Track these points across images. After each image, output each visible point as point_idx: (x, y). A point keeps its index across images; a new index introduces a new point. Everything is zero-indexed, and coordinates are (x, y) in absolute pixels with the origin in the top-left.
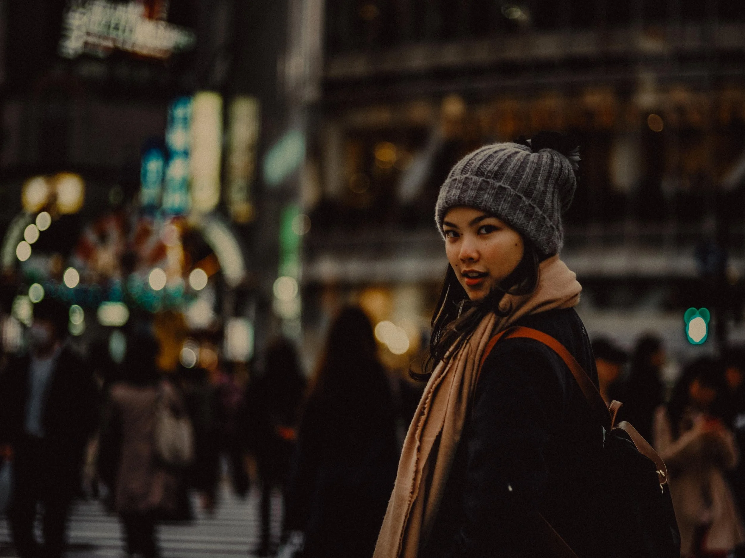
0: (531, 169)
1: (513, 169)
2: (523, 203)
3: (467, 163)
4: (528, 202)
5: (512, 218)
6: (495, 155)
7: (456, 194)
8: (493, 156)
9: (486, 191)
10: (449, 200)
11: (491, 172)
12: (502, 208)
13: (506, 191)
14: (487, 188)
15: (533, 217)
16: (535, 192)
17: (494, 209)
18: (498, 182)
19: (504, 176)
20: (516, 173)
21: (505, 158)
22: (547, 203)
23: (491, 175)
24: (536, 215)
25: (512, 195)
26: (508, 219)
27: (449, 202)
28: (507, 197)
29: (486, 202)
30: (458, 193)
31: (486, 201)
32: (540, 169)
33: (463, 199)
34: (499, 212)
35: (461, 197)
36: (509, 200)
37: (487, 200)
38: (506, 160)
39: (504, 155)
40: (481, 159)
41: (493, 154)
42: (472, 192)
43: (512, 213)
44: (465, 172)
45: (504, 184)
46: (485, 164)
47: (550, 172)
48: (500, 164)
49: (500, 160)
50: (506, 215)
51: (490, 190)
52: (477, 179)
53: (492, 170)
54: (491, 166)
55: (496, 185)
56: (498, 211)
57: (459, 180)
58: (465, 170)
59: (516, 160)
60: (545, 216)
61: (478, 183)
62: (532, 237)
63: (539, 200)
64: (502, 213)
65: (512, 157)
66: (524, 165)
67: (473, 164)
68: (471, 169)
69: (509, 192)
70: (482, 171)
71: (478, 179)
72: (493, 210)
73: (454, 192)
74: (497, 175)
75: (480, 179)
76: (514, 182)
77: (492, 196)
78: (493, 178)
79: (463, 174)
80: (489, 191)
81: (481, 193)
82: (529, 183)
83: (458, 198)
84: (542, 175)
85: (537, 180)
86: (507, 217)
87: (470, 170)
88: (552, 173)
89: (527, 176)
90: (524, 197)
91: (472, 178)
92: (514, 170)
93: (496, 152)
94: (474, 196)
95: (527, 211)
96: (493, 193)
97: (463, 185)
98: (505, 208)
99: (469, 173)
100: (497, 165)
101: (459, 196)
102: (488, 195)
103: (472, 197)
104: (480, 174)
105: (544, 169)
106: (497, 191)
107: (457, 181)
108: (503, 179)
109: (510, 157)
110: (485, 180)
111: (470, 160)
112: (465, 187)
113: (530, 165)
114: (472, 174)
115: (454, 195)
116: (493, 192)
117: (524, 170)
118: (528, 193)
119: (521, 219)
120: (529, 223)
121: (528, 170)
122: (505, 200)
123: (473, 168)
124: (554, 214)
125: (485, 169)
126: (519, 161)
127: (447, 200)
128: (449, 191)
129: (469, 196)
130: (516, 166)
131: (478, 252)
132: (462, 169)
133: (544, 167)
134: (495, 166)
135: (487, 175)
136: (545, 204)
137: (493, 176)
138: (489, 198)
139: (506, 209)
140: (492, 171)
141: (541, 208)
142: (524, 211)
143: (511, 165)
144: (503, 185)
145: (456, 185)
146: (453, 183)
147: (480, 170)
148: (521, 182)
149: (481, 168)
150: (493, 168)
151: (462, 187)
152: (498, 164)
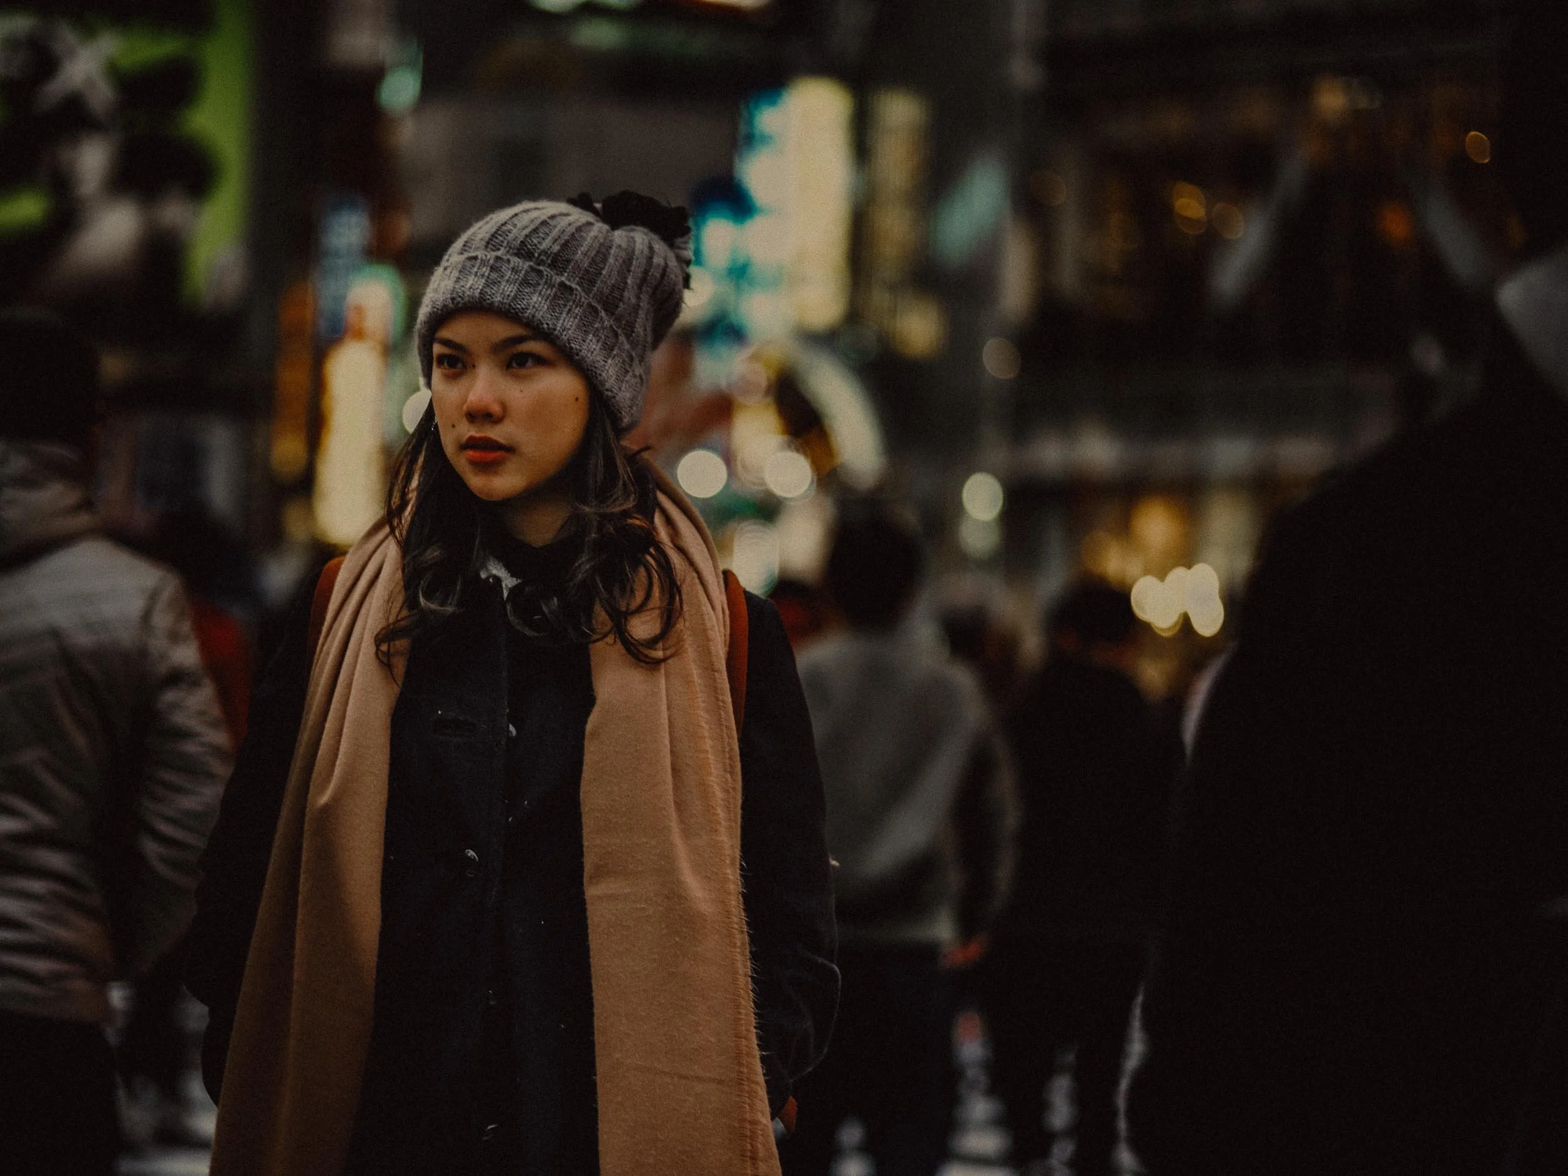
0: (616, 260)
1: (585, 255)
2: (599, 323)
3: (498, 230)
4: (608, 321)
5: (578, 347)
6: (552, 222)
7: (477, 286)
8: (548, 223)
9: (536, 289)
10: (460, 296)
11: (547, 253)
12: (562, 325)
13: (571, 294)
14: (539, 284)
15: (615, 352)
16: (621, 304)
17: (547, 324)
18: (558, 275)
19: (568, 265)
20: (590, 263)
21: (571, 232)
22: (639, 330)
23: (547, 259)
24: (619, 349)
25: (583, 303)
26: (571, 348)
27: (459, 299)
28: (574, 306)
29: (534, 310)
30: (479, 285)
31: (534, 307)
32: (631, 263)
33: (488, 297)
34: (556, 332)
35: (485, 294)
36: (576, 311)
37: (536, 306)
38: (573, 234)
39: (570, 225)
40: (527, 227)
41: (548, 220)
42: (508, 286)
43: (580, 338)
44: (494, 246)
45: (569, 280)
46: (534, 236)
47: (646, 272)
48: (563, 241)
49: (562, 233)
50: (568, 340)
51: (544, 288)
52: (519, 263)
53: (548, 249)
54: (547, 241)
55: (556, 279)
56: (555, 330)
57: (482, 260)
58: (493, 243)
59: (591, 238)
60: (634, 355)
61: (521, 271)
62: (607, 390)
63: (627, 321)
64: (561, 334)
65: (582, 231)
66: (603, 250)
67: (510, 232)
68: (508, 242)
69: (578, 297)
70: (528, 249)
71: (521, 264)
72: (545, 326)
73: (471, 282)
74: (558, 262)
75: (526, 265)
76: (589, 279)
77: (546, 300)
78: (549, 266)
79: (488, 250)
80: (542, 290)
81: (526, 291)
82: (613, 285)
83: (480, 293)
84: (634, 275)
85: (626, 283)
86: (569, 343)
87: (505, 244)
88: (650, 273)
89: (611, 272)
90: (603, 312)
91: (509, 261)
92: (588, 258)
93: (553, 217)
94: (512, 294)
95: (605, 340)
96: (550, 295)
97: (491, 271)
98: (568, 327)
99: (502, 249)
100: (557, 242)
101: (482, 290)
102: (539, 296)
103: (509, 296)
104: (525, 254)
105: (638, 264)
106: (556, 293)
107: (479, 261)
108: (568, 270)
109: (579, 229)
110: (535, 266)
111: (502, 225)
112: (494, 275)
113: (615, 252)
114: (508, 252)
115: (470, 288)
116: (549, 292)
117: (605, 260)
118: (610, 308)
119: (595, 352)
120: (606, 362)
121: (611, 260)
122: (570, 310)
123: (510, 241)
124: (646, 353)
125: (535, 245)
126: (596, 241)
127: (454, 296)
128: (458, 280)
129: (502, 293)
130: (591, 249)
131: (504, 406)
132: (487, 239)
133: (637, 259)
134: (553, 244)
135: (538, 258)
136: (636, 330)
137: (549, 261)
138: (540, 303)
139: (569, 329)
140: (549, 252)
141: (628, 337)
142: (601, 338)
143: (582, 246)
144: (568, 283)
145: (475, 269)
146: (468, 264)
147: (526, 246)
148: (599, 282)
149: (527, 243)
150: (551, 247)
151: (489, 274)
152: (559, 240)
